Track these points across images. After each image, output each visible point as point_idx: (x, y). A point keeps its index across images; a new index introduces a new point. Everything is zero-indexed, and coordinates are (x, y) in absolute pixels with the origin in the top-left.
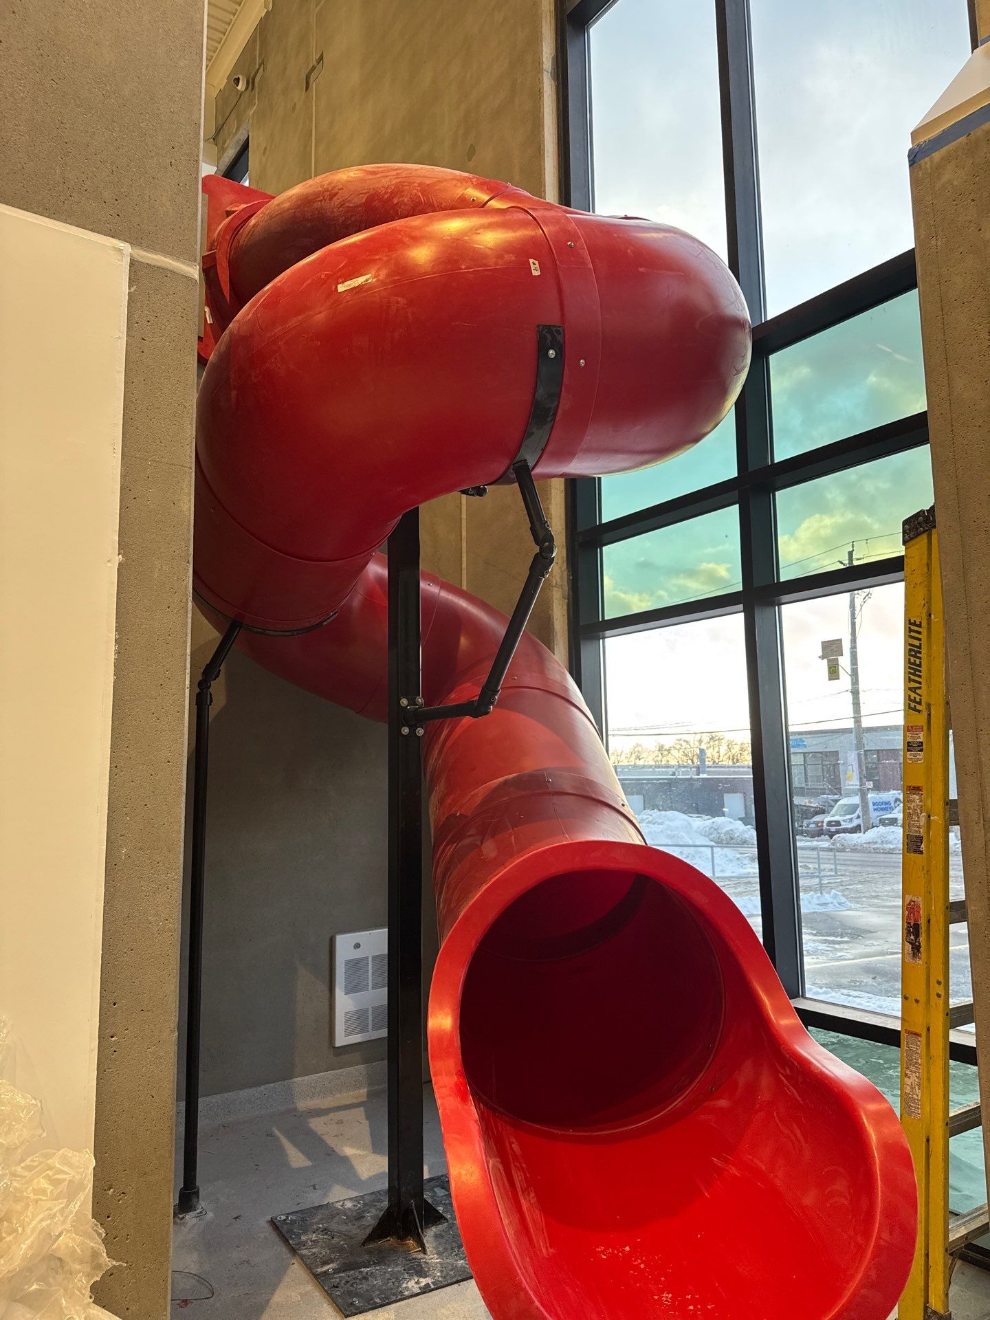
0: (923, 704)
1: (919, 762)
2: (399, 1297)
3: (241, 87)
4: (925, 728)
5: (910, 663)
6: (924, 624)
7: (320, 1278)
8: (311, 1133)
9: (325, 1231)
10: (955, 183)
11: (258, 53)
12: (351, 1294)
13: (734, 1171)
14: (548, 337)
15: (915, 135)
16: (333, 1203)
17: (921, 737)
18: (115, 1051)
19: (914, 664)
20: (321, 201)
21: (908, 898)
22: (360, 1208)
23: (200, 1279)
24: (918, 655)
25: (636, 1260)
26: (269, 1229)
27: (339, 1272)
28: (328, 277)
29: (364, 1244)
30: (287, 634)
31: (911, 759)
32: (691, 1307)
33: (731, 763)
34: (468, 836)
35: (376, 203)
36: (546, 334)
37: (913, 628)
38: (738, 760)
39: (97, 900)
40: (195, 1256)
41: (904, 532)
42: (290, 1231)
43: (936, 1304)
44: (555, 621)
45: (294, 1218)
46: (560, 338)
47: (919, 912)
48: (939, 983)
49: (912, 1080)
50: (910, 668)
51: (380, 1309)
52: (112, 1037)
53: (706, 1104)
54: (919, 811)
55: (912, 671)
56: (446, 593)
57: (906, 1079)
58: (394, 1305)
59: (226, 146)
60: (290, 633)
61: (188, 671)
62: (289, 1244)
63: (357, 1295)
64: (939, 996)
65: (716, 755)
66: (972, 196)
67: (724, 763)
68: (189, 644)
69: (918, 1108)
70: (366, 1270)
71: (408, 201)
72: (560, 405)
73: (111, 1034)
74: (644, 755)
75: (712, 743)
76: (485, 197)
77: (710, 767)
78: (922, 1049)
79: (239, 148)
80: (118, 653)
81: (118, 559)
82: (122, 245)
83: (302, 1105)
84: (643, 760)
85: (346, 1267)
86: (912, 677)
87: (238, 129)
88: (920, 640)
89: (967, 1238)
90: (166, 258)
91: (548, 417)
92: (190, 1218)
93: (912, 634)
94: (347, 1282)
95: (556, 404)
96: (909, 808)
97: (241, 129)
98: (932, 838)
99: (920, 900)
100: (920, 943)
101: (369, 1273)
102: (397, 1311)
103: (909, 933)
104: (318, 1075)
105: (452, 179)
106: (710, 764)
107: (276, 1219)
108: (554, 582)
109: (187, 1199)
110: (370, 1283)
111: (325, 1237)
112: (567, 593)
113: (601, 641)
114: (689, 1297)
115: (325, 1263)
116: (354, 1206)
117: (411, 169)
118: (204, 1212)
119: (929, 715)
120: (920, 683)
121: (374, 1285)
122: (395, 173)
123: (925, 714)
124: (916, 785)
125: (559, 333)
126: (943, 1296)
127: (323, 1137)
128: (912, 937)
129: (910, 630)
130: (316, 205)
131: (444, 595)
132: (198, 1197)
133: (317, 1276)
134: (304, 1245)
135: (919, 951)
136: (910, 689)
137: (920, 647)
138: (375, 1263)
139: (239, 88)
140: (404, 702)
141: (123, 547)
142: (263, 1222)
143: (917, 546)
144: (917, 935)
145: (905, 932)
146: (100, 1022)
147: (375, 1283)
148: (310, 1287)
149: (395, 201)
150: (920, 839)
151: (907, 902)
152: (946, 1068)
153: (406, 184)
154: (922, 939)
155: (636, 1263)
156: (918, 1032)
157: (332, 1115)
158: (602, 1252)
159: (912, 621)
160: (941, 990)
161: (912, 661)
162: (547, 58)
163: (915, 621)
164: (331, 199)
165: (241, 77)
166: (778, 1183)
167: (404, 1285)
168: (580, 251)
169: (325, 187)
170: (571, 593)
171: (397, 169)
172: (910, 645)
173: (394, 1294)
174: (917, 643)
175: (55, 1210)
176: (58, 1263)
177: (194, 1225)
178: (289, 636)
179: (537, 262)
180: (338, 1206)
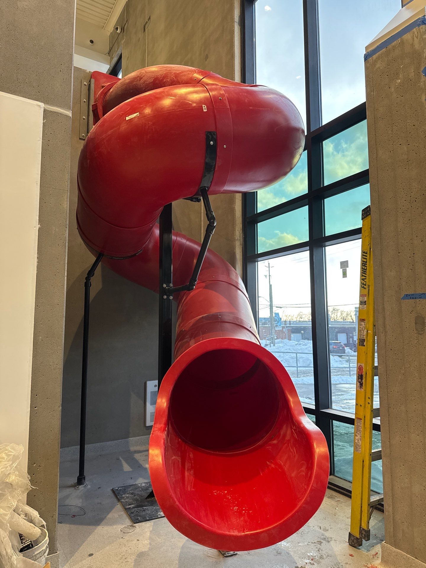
0: (367, 285)
1: (364, 309)
2: (156, 517)
3: (119, 31)
4: (367, 295)
5: (362, 269)
6: (368, 253)
7: (127, 510)
8: (134, 459)
9: (132, 494)
10: (381, 68)
11: (125, 16)
12: (137, 515)
13: (273, 466)
14: (210, 135)
15: (367, 48)
16: (137, 484)
17: (366, 299)
18: (37, 413)
19: (364, 269)
20: (136, 81)
21: (359, 364)
22: (147, 486)
23: (81, 508)
24: (366, 265)
25: (228, 496)
26: (111, 492)
27: (135, 508)
28: (123, 114)
29: (146, 499)
30: (121, 258)
31: (362, 308)
32: (244, 512)
33: (342, 320)
34: (186, 338)
35: (157, 82)
36: (209, 135)
37: (364, 254)
38: (345, 319)
39: (30, 356)
40: (81, 500)
41: (362, 215)
42: (119, 493)
43: (364, 526)
44: (237, 254)
45: (121, 489)
46: (215, 137)
47: (363, 370)
48: (369, 398)
49: (358, 437)
50: (362, 271)
51: (148, 521)
52: (35, 408)
53: (270, 442)
54: (364, 329)
55: (363, 272)
56: (188, 242)
57: (356, 437)
58: (154, 520)
59: (113, 56)
60: (123, 258)
61: (66, 270)
62: (118, 498)
63: (140, 516)
64: (369, 403)
65: (336, 317)
66: (387, 74)
67: (339, 320)
68: (66, 260)
69: (360, 449)
70: (145, 508)
71: (169, 80)
72: (217, 164)
73: (35, 407)
74: (304, 316)
75: (334, 312)
76: (201, 77)
77: (333, 322)
78: (362, 425)
79: (118, 57)
80: (38, 262)
81: (38, 226)
82: (40, 103)
83: (132, 449)
84: (303, 319)
85: (137, 507)
86: (363, 274)
87: (118, 49)
88: (366, 259)
89: (379, 501)
90: (59, 108)
91: (212, 169)
92: (81, 487)
93: (364, 257)
94: (137, 511)
95: (214, 163)
96: (360, 328)
97: (119, 49)
98: (368, 340)
99: (363, 365)
100: (363, 382)
101: (146, 509)
102: (154, 522)
103: (359, 378)
104: (139, 437)
105: (187, 71)
106: (333, 321)
107: (114, 489)
108: (237, 238)
109: (81, 480)
110: (146, 512)
111: (132, 496)
112: (242, 243)
113: (256, 263)
114: (244, 508)
115: (130, 505)
116: (145, 485)
117: (171, 67)
118: (87, 485)
119: (369, 290)
120: (366, 277)
121: (147, 513)
122: (165, 69)
123: (367, 289)
124: (363, 318)
125: (214, 134)
126: (367, 523)
127: (138, 460)
128: (360, 380)
129: (363, 255)
130: (135, 83)
131: (188, 243)
132: (85, 480)
133: (126, 509)
134: (123, 498)
135: (362, 386)
136: (362, 279)
137: (366, 262)
138: (149, 506)
139: (118, 32)
140: (165, 286)
141: (40, 221)
142: (109, 490)
143: (367, 220)
144: (362, 379)
145: (357, 378)
146: (31, 402)
147: (148, 512)
148: (123, 513)
149: (164, 81)
150: (364, 340)
151: (359, 366)
152: (371, 433)
153: (169, 73)
154: (363, 381)
155: (228, 497)
156: (361, 418)
157: (144, 453)
158: (215, 493)
159: (364, 252)
160: (370, 401)
161: (363, 268)
162: (236, 16)
163: (365, 252)
164: (140, 80)
165: (118, 27)
166: (286, 469)
167: (159, 514)
168: (225, 101)
169: (138, 75)
170: (244, 243)
171: (166, 67)
172: (363, 261)
173: (154, 516)
174: (365, 260)
175: (7, 465)
176: (10, 486)
177: (82, 490)
178: (122, 259)
179: (206, 106)
180: (139, 485)
